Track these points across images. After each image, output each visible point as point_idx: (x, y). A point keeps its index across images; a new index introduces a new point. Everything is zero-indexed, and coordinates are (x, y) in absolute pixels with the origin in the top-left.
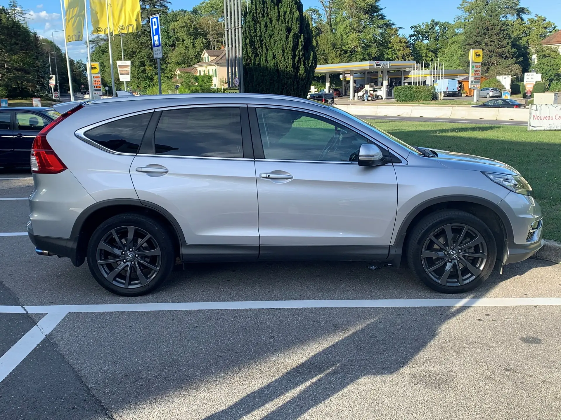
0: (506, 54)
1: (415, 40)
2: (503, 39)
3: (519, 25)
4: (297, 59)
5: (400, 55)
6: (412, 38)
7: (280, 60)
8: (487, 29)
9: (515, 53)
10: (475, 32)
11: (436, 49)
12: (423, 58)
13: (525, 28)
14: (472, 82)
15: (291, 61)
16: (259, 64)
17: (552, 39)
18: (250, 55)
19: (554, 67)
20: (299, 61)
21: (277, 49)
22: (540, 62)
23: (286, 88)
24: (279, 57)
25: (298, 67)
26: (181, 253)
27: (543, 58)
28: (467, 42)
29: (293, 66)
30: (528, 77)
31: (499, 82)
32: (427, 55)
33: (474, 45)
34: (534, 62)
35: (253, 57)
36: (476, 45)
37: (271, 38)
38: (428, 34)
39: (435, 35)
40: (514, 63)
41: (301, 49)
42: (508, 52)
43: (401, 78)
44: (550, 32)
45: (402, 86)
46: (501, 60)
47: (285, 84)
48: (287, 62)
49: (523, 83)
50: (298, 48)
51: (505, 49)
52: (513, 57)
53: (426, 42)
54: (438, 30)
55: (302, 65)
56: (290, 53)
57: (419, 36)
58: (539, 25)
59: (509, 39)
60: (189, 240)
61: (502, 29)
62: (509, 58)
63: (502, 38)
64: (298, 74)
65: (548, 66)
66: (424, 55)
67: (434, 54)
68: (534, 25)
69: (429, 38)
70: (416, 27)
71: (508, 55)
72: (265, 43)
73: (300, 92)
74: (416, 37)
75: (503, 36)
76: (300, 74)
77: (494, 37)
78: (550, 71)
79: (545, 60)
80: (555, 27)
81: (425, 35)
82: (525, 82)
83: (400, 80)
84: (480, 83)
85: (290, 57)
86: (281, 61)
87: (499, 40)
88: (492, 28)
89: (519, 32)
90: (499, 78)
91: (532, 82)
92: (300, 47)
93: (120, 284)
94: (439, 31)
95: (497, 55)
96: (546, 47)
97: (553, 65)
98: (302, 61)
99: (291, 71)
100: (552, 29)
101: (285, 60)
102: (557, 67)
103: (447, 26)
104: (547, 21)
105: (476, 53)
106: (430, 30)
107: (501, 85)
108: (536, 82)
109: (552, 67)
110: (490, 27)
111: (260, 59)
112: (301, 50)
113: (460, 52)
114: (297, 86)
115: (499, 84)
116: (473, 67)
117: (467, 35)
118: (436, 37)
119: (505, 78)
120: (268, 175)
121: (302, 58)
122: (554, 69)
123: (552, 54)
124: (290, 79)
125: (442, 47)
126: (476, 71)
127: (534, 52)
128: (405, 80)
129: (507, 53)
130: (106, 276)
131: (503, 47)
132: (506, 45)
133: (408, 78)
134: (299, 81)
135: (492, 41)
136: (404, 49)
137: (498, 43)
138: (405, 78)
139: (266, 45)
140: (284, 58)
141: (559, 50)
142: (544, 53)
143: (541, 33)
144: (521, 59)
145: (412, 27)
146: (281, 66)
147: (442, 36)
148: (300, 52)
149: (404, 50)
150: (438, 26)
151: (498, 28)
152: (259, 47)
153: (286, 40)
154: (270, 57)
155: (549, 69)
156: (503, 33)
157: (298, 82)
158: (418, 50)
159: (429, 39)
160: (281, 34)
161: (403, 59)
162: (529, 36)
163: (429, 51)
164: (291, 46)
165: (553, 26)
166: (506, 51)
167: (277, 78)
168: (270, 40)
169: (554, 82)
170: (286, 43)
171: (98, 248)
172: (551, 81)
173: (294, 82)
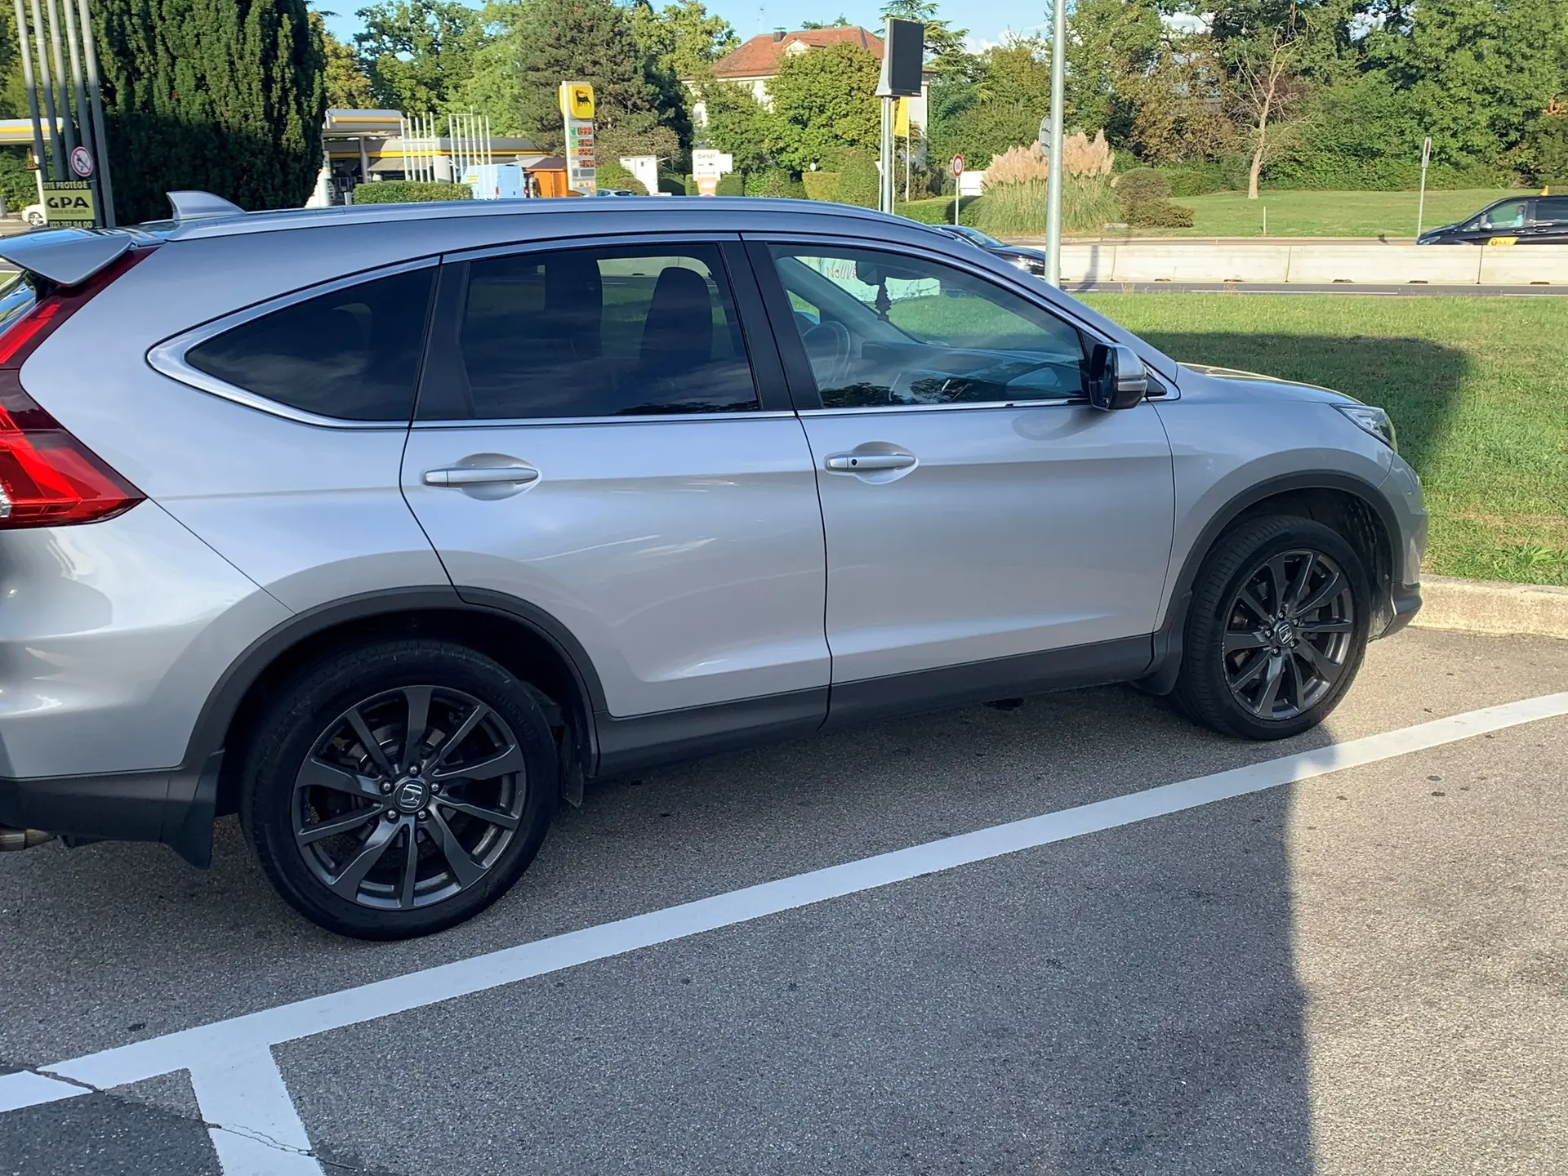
0: (633, 100)
1: (373, 51)
2: (622, 57)
3: (645, 21)
4: (276, 92)
5: (341, 93)
6: (366, 45)
7: (222, 93)
8: (578, 27)
9: (655, 96)
10: (548, 34)
11: (438, 79)
12: (405, 103)
13: (663, 31)
14: (575, 173)
15: (261, 98)
16: (148, 104)
17: (736, 63)
18: (112, 75)
19: (749, 135)
20: (283, 100)
21: (212, 58)
22: (716, 123)
23: (248, 183)
24: (218, 84)
25: (281, 117)
26: (594, 750)
27: (720, 112)
28: (530, 61)
29: (268, 114)
30: (702, 161)
31: (629, 174)
32: (414, 95)
33: (550, 70)
34: (701, 122)
35: (122, 81)
36: (554, 72)
37: (182, 22)
38: (407, 34)
39: (429, 40)
40: (656, 122)
41: (285, 60)
42: (639, 92)
43: (359, 161)
44: (721, 44)
45: (367, 184)
46: (622, 116)
47: (244, 171)
48: (247, 100)
49: (692, 178)
50: (276, 58)
51: (630, 84)
52: (652, 106)
53: (404, 57)
54: (435, 24)
55: (293, 113)
56: (257, 71)
57: (383, 40)
58: (695, 25)
59: (636, 58)
60: (619, 704)
61: (616, 30)
62: (641, 109)
63: (619, 54)
64: (280, 139)
65: (736, 133)
66: (408, 94)
67: (432, 92)
68: (682, 22)
69: (412, 46)
70: (371, 11)
71: (639, 102)
72: (163, 36)
73: (290, 196)
74: (375, 41)
75: (622, 51)
76: (288, 140)
77: (601, 51)
78: (742, 147)
79: (726, 118)
80: (730, 33)
81: (401, 37)
82: (696, 176)
83: (356, 166)
84: (594, 177)
85: (257, 86)
86: (225, 97)
87: (612, 60)
88: (592, 26)
89: (649, 42)
90: (629, 163)
91: (712, 176)
92: (283, 54)
93: (375, 900)
94: (437, 27)
95: (612, 100)
96: (726, 83)
97: (747, 131)
98: (291, 97)
99: (263, 128)
100: (725, 37)
101: (240, 93)
102: (757, 136)
103: (458, 15)
104: (709, 15)
105: (577, 94)
106: (411, 23)
107: (635, 183)
108: (722, 175)
109: (744, 136)
110: (586, 24)
111: (149, 91)
112: (288, 65)
113: (508, 90)
114: (282, 177)
115: (631, 179)
116: (573, 132)
117: (528, 41)
118: (431, 44)
119: (642, 164)
120: (851, 459)
121: (291, 88)
122: (749, 142)
123: (741, 101)
124: (260, 156)
125: (451, 74)
126: (582, 143)
127: (697, 97)
128: (370, 165)
129: (636, 96)
130: (330, 880)
131: (624, 80)
132: (632, 75)
133: (380, 158)
134: (285, 160)
135: (595, 63)
136: (350, 75)
137: (612, 69)
138: (370, 158)
139: (164, 44)
140: (237, 88)
141: (753, 91)
142: (722, 100)
143: (701, 47)
144: (671, 113)
145: (361, 13)
146: (228, 114)
147: (448, 42)
148: (283, 69)
149: (350, 77)
150: (433, 12)
151: (606, 27)
152: (139, 49)
153: (239, 30)
154: (185, 80)
155: (739, 141)
156: (620, 41)
157: (284, 165)
158: (389, 81)
159: (411, 48)
160: (218, 10)
161: (349, 106)
162: (673, 51)
163: (419, 83)
164: (258, 51)
165: (726, 30)
166: (633, 90)
167: (216, 152)
168: (180, 27)
169: (753, 176)
170: (238, 40)
171: (297, 786)
172: (745, 172)
173: (272, 166)
